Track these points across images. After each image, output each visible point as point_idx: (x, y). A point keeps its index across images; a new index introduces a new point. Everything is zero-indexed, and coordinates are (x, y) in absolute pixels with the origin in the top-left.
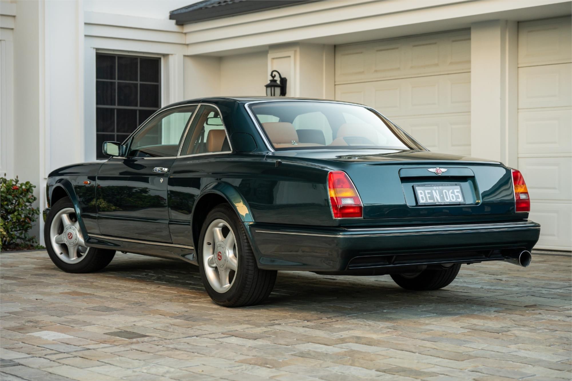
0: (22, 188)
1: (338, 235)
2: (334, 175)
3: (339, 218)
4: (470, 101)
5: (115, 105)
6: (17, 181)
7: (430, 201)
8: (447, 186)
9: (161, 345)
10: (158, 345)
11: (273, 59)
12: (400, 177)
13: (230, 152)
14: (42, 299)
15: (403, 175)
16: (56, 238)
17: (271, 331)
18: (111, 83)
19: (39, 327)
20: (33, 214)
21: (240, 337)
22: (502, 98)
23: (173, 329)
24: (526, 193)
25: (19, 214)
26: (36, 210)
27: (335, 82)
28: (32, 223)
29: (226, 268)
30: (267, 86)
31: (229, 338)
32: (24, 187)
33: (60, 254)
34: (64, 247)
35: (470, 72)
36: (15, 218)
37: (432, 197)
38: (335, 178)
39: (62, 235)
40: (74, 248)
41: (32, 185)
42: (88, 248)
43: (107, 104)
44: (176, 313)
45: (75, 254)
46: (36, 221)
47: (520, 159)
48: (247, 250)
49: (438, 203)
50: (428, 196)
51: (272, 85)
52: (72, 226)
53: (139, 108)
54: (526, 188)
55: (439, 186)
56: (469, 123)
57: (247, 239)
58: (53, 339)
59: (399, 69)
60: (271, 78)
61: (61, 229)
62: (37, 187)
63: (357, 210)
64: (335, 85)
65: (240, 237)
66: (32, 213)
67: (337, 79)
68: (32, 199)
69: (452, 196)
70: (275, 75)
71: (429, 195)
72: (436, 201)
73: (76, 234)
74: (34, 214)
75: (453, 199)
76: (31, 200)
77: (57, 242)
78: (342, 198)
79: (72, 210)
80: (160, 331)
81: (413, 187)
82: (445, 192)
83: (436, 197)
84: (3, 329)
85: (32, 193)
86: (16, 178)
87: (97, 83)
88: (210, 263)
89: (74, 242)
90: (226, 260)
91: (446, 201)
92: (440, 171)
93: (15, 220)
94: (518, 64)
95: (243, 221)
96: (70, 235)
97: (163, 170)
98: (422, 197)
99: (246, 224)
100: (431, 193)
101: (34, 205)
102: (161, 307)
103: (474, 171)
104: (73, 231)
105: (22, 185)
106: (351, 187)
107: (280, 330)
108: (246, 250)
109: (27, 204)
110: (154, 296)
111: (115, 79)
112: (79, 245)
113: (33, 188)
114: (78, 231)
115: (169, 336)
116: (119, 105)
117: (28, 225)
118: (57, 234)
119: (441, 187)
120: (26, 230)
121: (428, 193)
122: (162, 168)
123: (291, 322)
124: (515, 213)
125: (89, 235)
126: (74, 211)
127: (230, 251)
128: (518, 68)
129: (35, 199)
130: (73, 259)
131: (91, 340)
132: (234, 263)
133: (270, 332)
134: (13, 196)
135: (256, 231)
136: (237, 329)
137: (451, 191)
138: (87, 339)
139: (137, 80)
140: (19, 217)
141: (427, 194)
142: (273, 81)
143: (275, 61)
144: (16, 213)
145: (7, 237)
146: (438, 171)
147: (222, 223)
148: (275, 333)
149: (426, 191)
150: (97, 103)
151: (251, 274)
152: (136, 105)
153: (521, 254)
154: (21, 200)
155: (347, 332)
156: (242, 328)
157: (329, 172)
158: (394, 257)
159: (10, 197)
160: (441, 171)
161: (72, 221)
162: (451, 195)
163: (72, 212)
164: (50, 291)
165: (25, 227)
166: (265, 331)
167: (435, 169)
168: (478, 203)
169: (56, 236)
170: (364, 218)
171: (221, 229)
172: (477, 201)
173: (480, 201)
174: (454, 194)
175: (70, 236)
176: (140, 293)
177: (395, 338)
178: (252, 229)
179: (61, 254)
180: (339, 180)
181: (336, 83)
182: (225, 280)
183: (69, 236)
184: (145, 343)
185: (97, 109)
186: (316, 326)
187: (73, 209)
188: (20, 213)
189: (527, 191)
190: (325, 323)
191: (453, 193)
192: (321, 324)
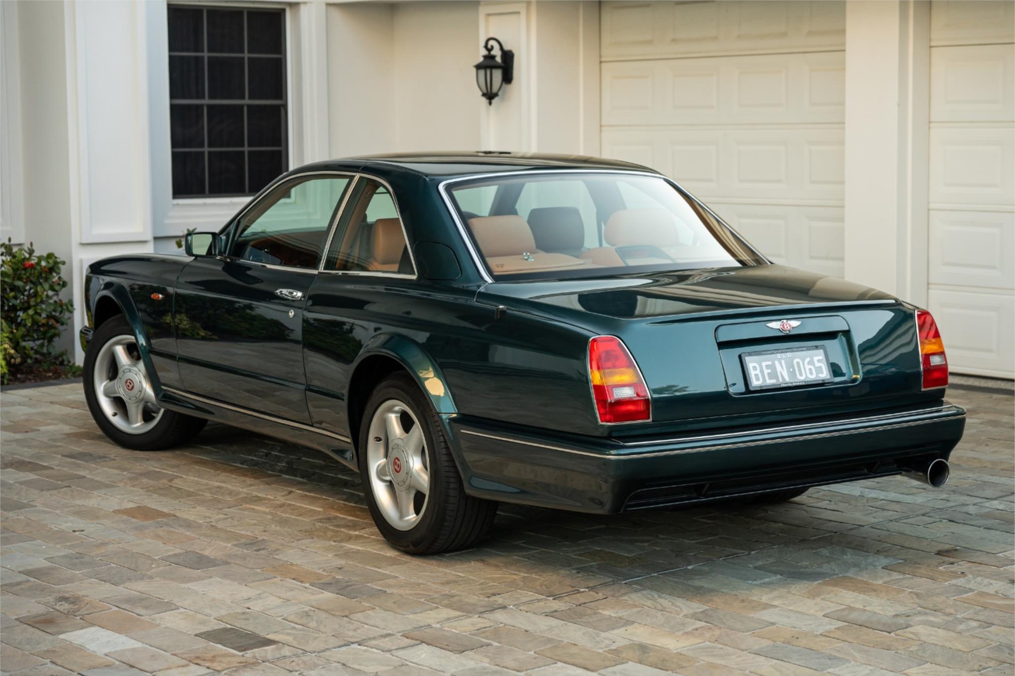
0: (41, 266)
1: (608, 455)
2: (600, 344)
3: (609, 424)
4: (843, 104)
5: (203, 97)
6: (31, 252)
7: (770, 382)
8: (802, 351)
9: (296, 671)
10: (291, 671)
11: (489, 15)
12: (718, 341)
13: (414, 277)
14: (82, 531)
15: (723, 338)
16: (105, 386)
17: (490, 627)
18: (197, 58)
19: (80, 615)
20: (61, 312)
21: (436, 647)
22: (902, 104)
23: (317, 622)
24: (942, 353)
25: (36, 313)
26: (66, 305)
27: (600, 57)
28: (61, 328)
29: (409, 488)
30: (478, 67)
31: (416, 648)
32: (43, 263)
33: (112, 416)
34: (119, 403)
35: (844, 51)
36: (30, 320)
37: (773, 374)
38: (601, 349)
39: (116, 381)
40: (137, 406)
41: (58, 260)
42: (162, 410)
43: (190, 97)
44: (321, 571)
45: (140, 417)
46: (67, 324)
47: (931, 212)
48: (446, 461)
49: (785, 384)
50: (766, 371)
51: (487, 64)
52: (132, 367)
53: (247, 101)
54: (941, 345)
55: (786, 352)
56: (842, 143)
57: (445, 442)
58: (107, 651)
59: (715, 38)
60: (485, 52)
61: (113, 371)
62: (67, 264)
63: (642, 407)
64: (601, 62)
65: (434, 438)
66: (60, 309)
67: (604, 52)
68: (59, 284)
69: (810, 369)
70: (492, 47)
71: (769, 371)
72: (781, 380)
73: (140, 382)
74: (64, 311)
75: (811, 373)
76: (57, 288)
77: (107, 394)
78: (614, 387)
79: (131, 338)
80: (294, 628)
81: (740, 357)
82: (798, 363)
83: (781, 372)
84: (18, 623)
85: (58, 273)
86: (30, 247)
87: (171, 59)
88: (381, 474)
89: (137, 396)
90: (409, 472)
91: (798, 379)
92: (788, 326)
93: (29, 323)
94: (930, 40)
95: (438, 410)
96: (130, 383)
97: (293, 295)
98: (756, 375)
99: (444, 417)
100: (772, 367)
101: (63, 295)
102: (293, 556)
103: (849, 323)
104: (135, 376)
105: (40, 258)
106: (631, 365)
107: (505, 625)
108: (443, 461)
109: (50, 293)
110: (283, 522)
111: (203, 51)
112: (145, 401)
113: (61, 266)
114: (144, 377)
115: (310, 643)
116: (211, 97)
117: (53, 331)
118: (107, 380)
119: (789, 355)
120: (50, 340)
121: (766, 366)
122: (291, 290)
123: (524, 599)
124: (921, 391)
125: (164, 388)
126: (135, 341)
127: (415, 458)
128: (931, 47)
129: (64, 284)
130: (137, 426)
131: (172, 654)
132: (424, 480)
133: (488, 628)
134: (25, 280)
135: (462, 431)
136: (429, 621)
137: (808, 360)
138: (166, 652)
139: (242, 51)
140: (37, 317)
141: (764, 368)
142: (489, 57)
143: (491, 18)
144: (31, 312)
145: (17, 358)
146: (785, 326)
147: (400, 406)
148: (496, 633)
149: (764, 364)
150: (172, 96)
151: (454, 504)
152: (243, 97)
153: (931, 465)
154: (39, 288)
155: (623, 629)
156: (440, 620)
157: (591, 339)
158: (707, 487)
159: (19, 283)
160: (790, 325)
161: (132, 357)
162: (807, 367)
163: (132, 342)
164: (96, 506)
165: (49, 334)
166: (479, 628)
167: (779, 323)
168: (855, 380)
169: (104, 384)
170: (653, 421)
171: (399, 415)
172: (854, 376)
173: (859, 376)
174: (813, 364)
175: (130, 385)
176: (258, 512)
177: (708, 647)
178: (455, 425)
179: (115, 415)
180: (607, 353)
181: (603, 59)
182: (408, 509)
183: (127, 384)
184: (267, 664)
185: (173, 108)
186: (568, 612)
187: (133, 337)
188: (39, 311)
189: (943, 349)
190: (585, 603)
191: (811, 363)
192: (577, 605)
